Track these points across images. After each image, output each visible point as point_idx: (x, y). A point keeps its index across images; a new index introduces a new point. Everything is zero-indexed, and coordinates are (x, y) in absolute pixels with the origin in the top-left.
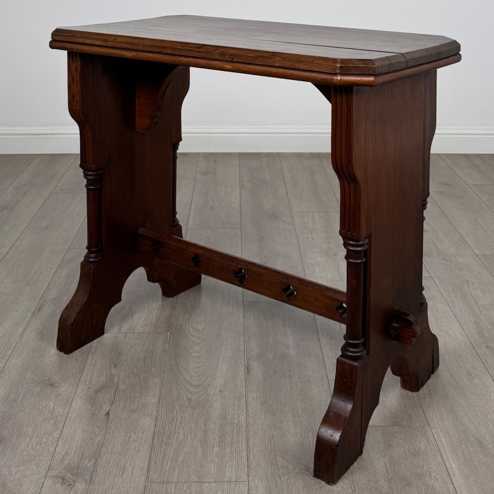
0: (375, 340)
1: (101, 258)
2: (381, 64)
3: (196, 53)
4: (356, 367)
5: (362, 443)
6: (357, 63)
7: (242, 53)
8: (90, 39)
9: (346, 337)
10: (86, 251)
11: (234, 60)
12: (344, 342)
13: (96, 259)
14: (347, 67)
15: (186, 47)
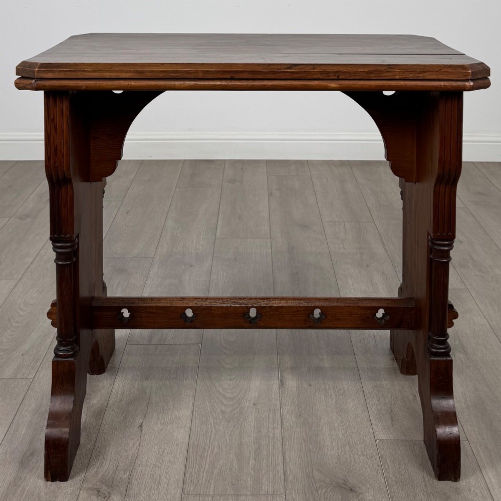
6: (479, 67)
7: (349, 69)
11: (340, 78)
14: (475, 72)
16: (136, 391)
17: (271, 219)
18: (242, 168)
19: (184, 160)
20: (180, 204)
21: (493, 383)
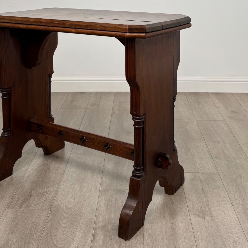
0: (149, 167)
1: (10, 134)
2: (149, 27)
3: (58, 25)
4: (139, 181)
5: (143, 220)
6: (137, 27)
7: (81, 24)
8: (3, 19)
9: (135, 166)
10: (2, 131)
11: (77, 27)
12: (134, 169)
13: (8, 135)
14: (132, 29)
15: (53, 22)
16: (3, 242)
17: (110, 128)
18: (100, 97)
19: (69, 92)
20: (60, 119)
21: (226, 238)
